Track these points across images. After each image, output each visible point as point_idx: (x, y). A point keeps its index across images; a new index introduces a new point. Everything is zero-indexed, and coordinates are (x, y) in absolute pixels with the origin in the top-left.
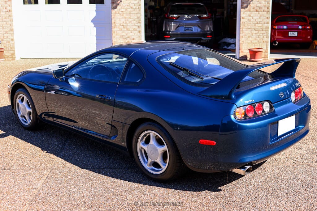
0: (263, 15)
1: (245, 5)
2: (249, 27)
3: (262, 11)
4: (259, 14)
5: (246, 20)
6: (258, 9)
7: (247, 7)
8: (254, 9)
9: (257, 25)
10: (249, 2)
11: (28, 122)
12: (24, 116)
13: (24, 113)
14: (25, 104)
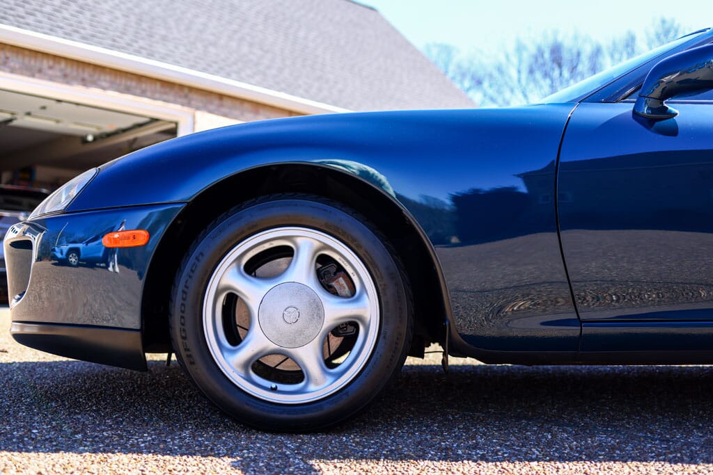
11: (317, 384)
12: (292, 351)
13: (301, 332)
14: (311, 283)
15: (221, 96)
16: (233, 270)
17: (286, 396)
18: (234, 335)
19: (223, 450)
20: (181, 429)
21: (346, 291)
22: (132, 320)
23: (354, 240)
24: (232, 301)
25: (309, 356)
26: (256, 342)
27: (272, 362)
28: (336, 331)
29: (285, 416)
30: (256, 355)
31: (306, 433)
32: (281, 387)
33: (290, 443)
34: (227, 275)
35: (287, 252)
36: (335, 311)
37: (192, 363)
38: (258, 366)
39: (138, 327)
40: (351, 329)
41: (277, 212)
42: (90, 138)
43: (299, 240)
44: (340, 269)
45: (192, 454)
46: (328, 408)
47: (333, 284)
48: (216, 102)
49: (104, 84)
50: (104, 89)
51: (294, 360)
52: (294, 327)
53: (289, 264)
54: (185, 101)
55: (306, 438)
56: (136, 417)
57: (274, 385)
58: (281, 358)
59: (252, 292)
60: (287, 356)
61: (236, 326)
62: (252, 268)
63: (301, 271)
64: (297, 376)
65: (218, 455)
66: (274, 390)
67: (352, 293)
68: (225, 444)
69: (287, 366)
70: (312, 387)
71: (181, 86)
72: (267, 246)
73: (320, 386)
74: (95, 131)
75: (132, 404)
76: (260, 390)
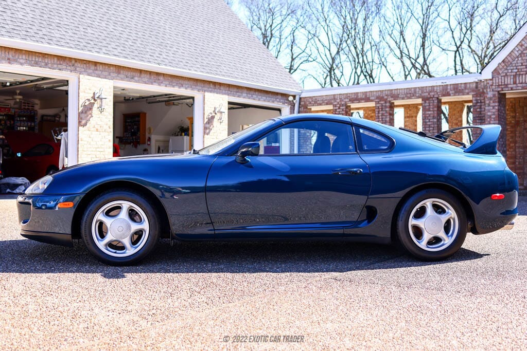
0: (105, 137)
1: (83, 122)
2: (89, 153)
3: (104, 130)
4: (100, 134)
5: (86, 143)
6: (99, 128)
7: (85, 125)
8: (94, 127)
9: (98, 150)
10: (88, 118)
11: (129, 250)
12: (121, 240)
13: (124, 234)
14: (127, 218)
15: (96, 64)
16: (102, 214)
17: (119, 254)
18: (102, 235)
19: (99, 271)
20: (85, 265)
21: (139, 220)
22: (68, 230)
23: (140, 204)
24: (101, 224)
25: (126, 242)
26: (109, 238)
27: (114, 243)
28: (136, 233)
29: (119, 261)
30: (109, 241)
31: (125, 266)
32: (118, 251)
33: (120, 269)
34: (100, 216)
35: (119, 208)
36: (135, 227)
37: (89, 245)
38: (110, 245)
39: (70, 233)
40: (141, 232)
41: (116, 196)
42: (8, 84)
43: (123, 205)
44: (137, 213)
45: (90, 273)
46: (132, 258)
47: (135, 218)
48: (93, 67)
49: (21, 61)
50: (22, 64)
51: (122, 243)
52: (121, 233)
53: (120, 211)
54: (73, 68)
55: (125, 267)
56: (69, 262)
57: (115, 251)
58: (118, 242)
59: (108, 221)
60: (120, 242)
61: (103, 232)
62: (108, 213)
63: (124, 214)
64: (123, 248)
65: (98, 273)
66: (115, 253)
67: (141, 221)
68: (99, 270)
69: (119, 245)
70: (127, 252)
71: (70, 59)
72: (113, 206)
73: (130, 251)
74: (12, 80)
75: (66, 258)
76: (111, 253)
